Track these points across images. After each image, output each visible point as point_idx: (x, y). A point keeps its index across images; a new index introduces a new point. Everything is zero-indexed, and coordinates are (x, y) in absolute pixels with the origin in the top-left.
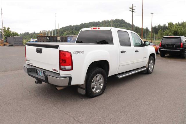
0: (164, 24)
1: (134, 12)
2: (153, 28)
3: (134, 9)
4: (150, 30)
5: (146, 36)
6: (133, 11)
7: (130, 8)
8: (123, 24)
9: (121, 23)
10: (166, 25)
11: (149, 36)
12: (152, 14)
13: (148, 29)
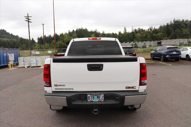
0: (49, 35)
1: (30, 22)
2: (39, 39)
3: (30, 19)
4: (36, 41)
5: (33, 47)
6: (29, 20)
7: (26, 17)
8: (5, 35)
9: (2, 34)
10: (51, 36)
11: (36, 47)
12: (43, 24)
13: (34, 39)
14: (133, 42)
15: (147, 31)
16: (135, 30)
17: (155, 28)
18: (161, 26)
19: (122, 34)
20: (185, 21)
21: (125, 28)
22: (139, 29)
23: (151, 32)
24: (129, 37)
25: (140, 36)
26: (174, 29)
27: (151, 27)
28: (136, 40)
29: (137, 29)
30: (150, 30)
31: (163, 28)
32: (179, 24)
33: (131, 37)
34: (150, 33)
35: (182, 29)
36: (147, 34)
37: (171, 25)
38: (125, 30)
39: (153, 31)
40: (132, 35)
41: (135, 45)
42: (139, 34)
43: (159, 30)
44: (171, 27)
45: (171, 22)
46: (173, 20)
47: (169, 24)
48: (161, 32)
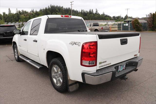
14: (18, 22)
15: (30, 13)
16: (19, 12)
17: (36, 11)
18: (41, 9)
19: (7, 14)
20: (58, 6)
21: (9, 9)
22: (23, 11)
23: (34, 14)
24: (14, 18)
25: (24, 17)
26: (51, 13)
27: (32, 10)
28: (21, 21)
29: (21, 11)
30: (32, 13)
31: (43, 11)
32: (54, 9)
33: (16, 18)
34: (32, 15)
35: (57, 12)
36: (30, 15)
37: (49, 9)
38: (10, 11)
39: (35, 13)
40: (16, 16)
41: (22, 25)
42: (23, 16)
43: (39, 12)
44: (49, 11)
45: (49, 6)
46: (50, 5)
47: (47, 8)
48: (42, 14)
